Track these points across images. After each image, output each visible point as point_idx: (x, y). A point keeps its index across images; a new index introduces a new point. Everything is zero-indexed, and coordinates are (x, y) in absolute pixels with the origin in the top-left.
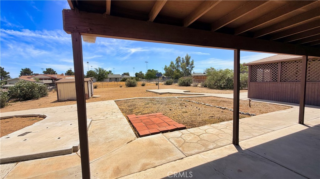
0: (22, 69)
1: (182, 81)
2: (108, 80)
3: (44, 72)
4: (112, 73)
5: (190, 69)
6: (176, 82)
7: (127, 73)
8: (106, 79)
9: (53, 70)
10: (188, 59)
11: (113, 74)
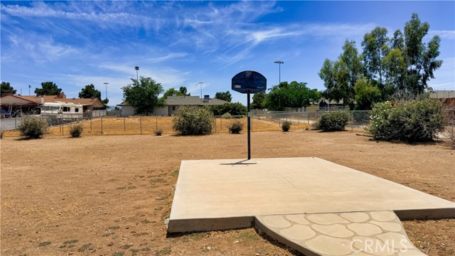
1: (386, 116)
2: (166, 110)
3: (37, 91)
4: (187, 93)
5: (422, 72)
6: (360, 120)
7: (225, 92)
8: (161, 108)
9: (55, 87)
10: (415, 33)
11: (189, 95)
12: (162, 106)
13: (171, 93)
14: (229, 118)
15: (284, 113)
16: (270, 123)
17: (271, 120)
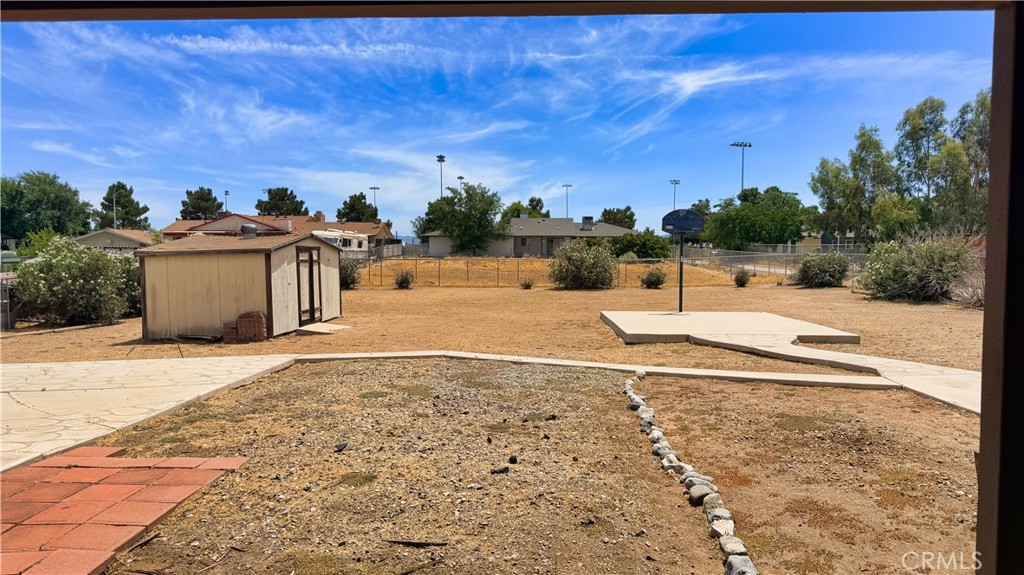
0: (189, 193)
2: (509, 245)
3: (260, 205)
4: (544, 211)
7: (623, 207)
8: (501, 242)
9: (292, 197)
11: (547, 215)
12: (502, 237)
13: (516, 211)
14: (634, 262)
15: (743, 255)
16: (715, 273)
17: (718, 268)
